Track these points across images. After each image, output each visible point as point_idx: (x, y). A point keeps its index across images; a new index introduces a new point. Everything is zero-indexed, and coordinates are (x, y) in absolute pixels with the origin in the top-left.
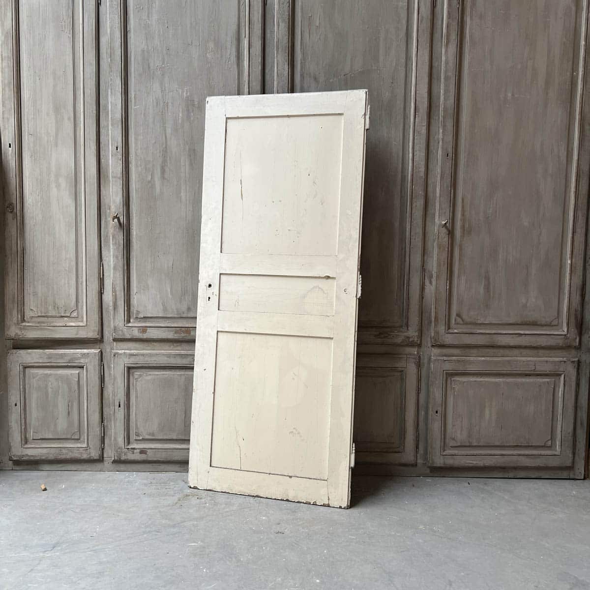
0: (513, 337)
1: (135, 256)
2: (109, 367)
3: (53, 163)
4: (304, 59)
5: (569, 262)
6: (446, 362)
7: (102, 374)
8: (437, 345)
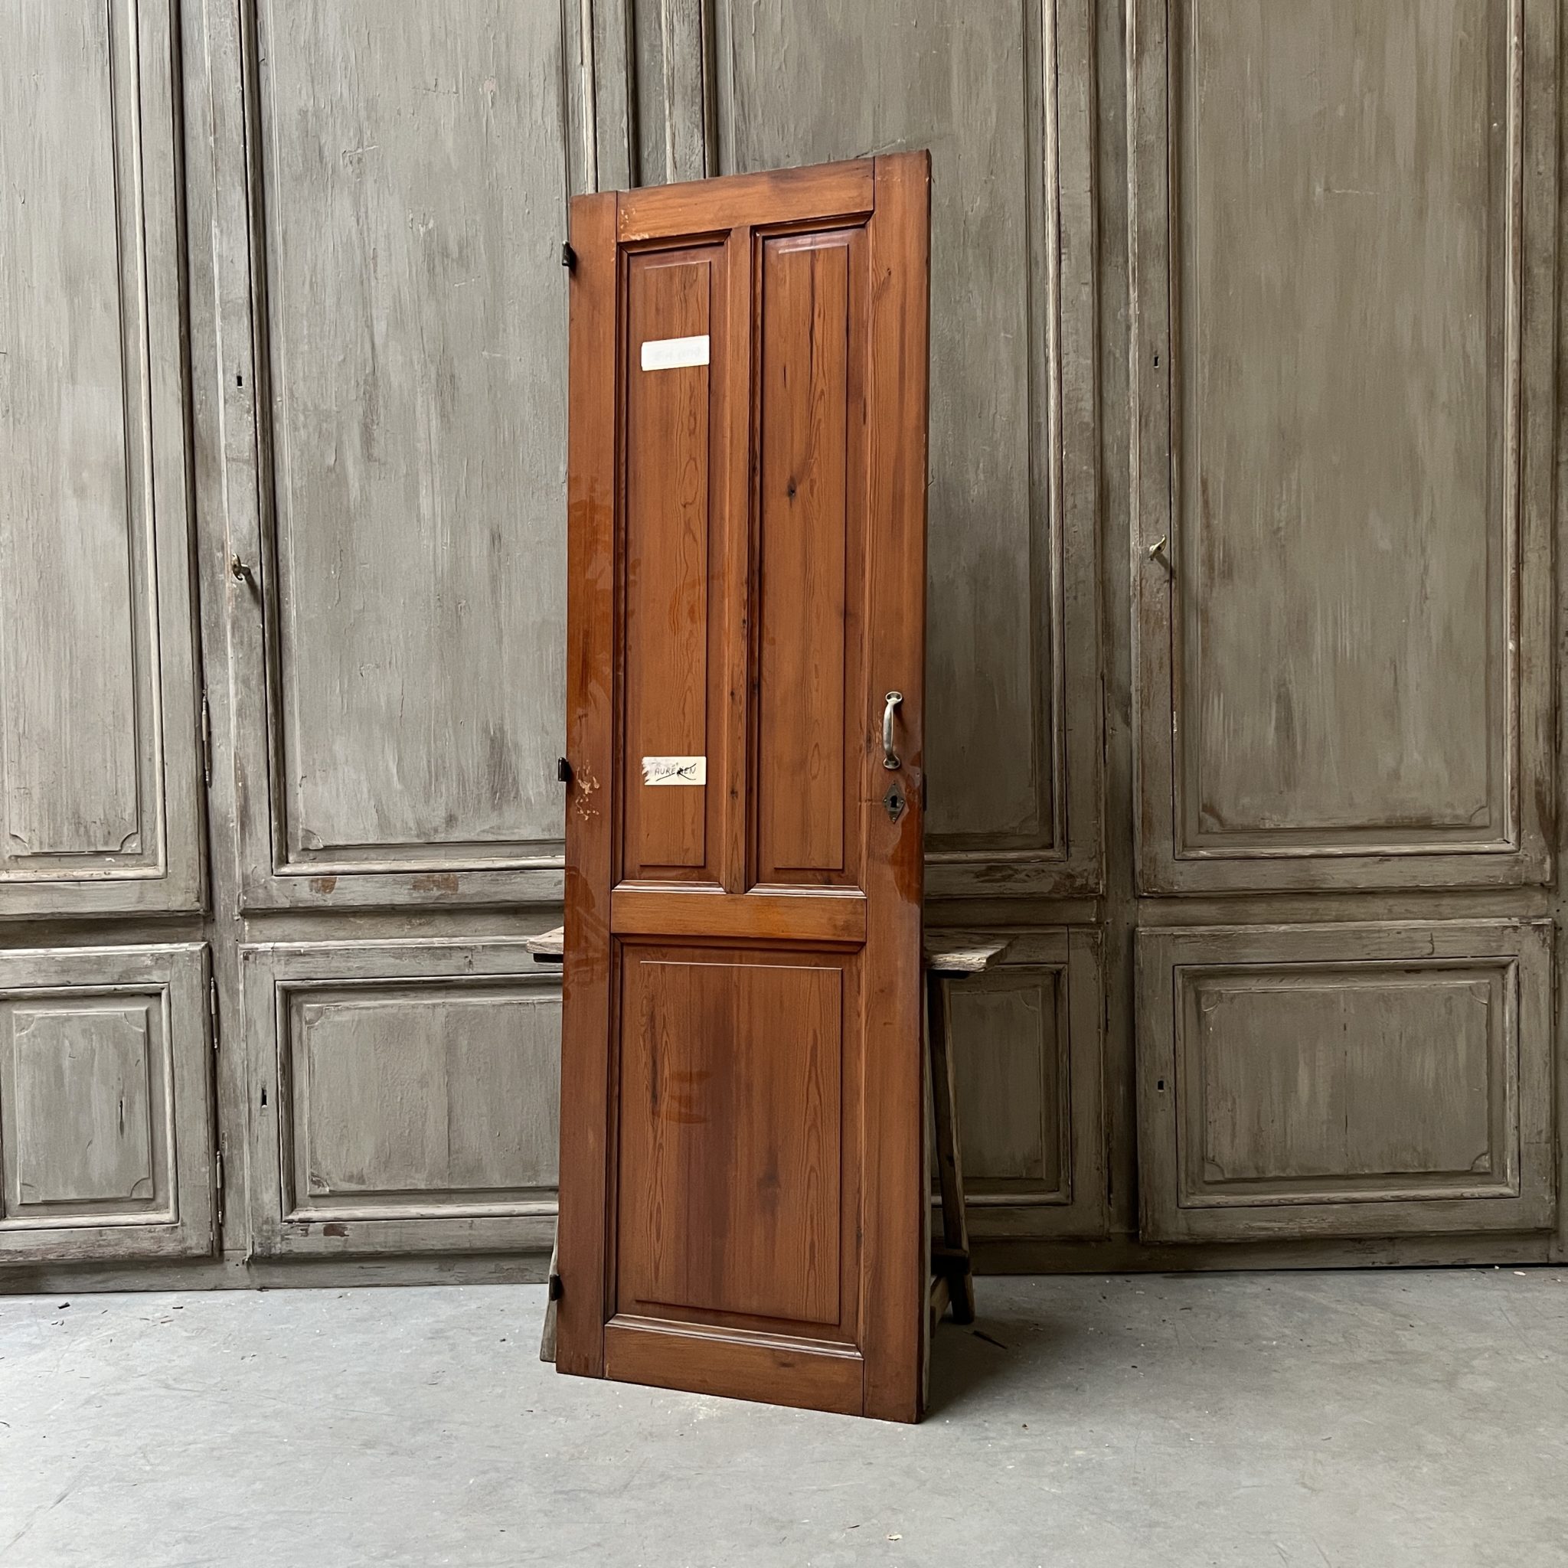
0: (1365, 865)
1: (296, 678)
2: (233, 993)
3: (66, 430)
4: (744, 116)
5: (1511, 646)
6: (1181, 940)
7: (213, 1013)
8: (1154, 895)
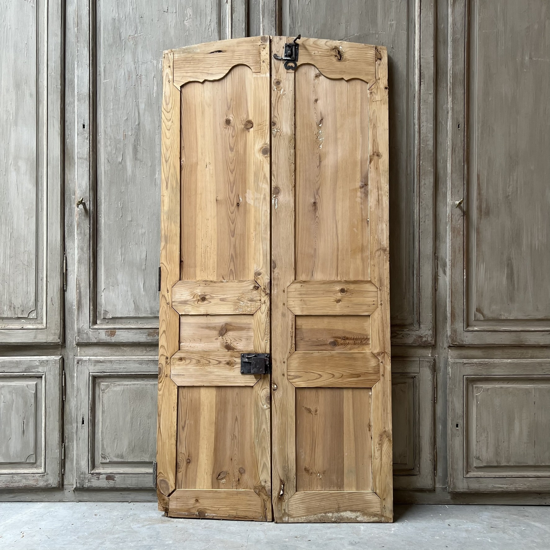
0: (543, 335)
1: (103, 248)
2: (72, 377)
3: (12, 144)
6: (467, 365)
7: (63, 385)
8: (455, 346)
